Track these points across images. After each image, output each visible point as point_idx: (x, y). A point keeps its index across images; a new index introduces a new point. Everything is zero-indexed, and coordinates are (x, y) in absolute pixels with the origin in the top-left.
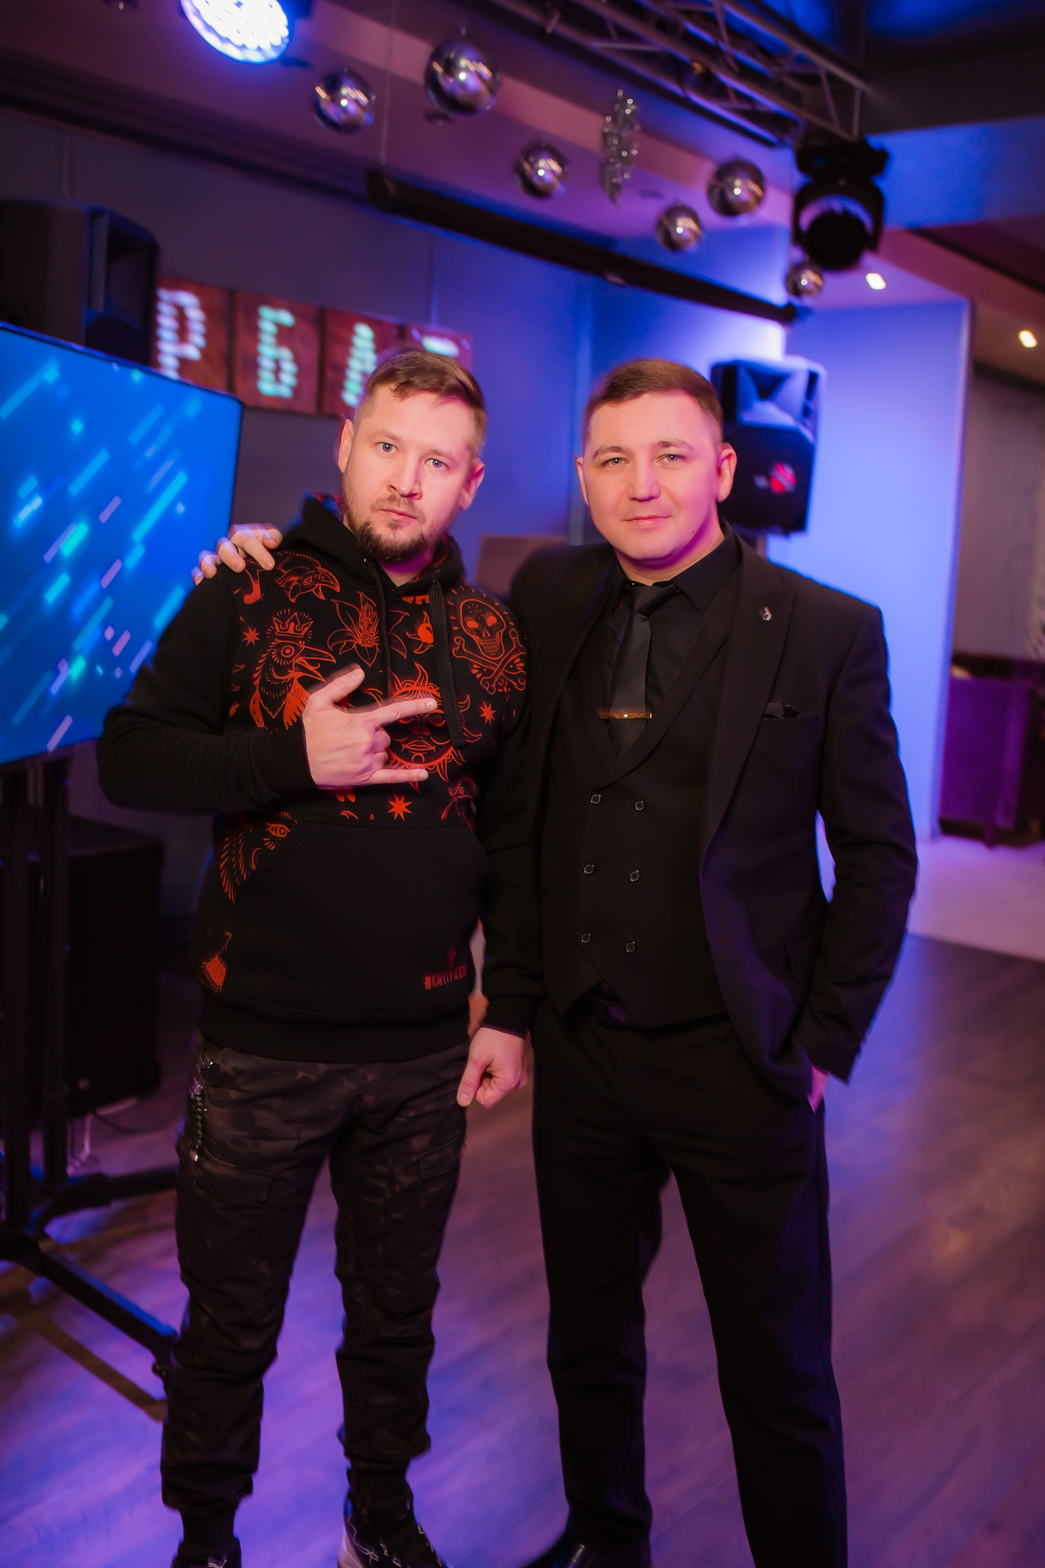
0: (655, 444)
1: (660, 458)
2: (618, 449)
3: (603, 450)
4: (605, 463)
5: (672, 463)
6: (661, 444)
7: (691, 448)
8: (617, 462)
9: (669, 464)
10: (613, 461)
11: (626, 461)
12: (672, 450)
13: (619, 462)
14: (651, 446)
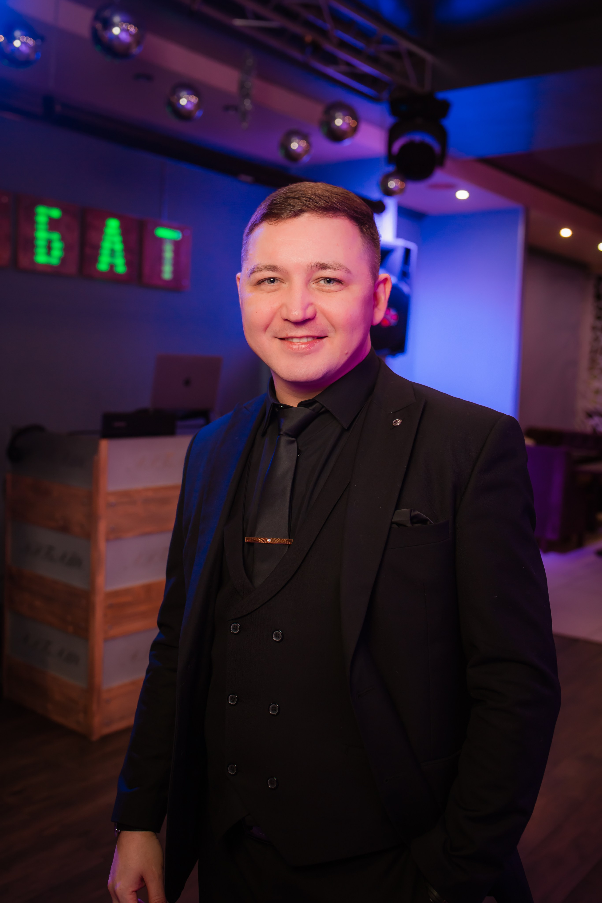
0: (312, 265)
1: (317, 281)
2: (273, 268)
3: (258, 268)
4: (260, 282)
5: (328, 285)
6: (318, 265)
7: (348, 271)
8: (273, 282)
9: (326, 286)
10: (269, 281)
11: (282, 281)
12: (328, 273)
13: (276, 282)
14: (308, 267)
